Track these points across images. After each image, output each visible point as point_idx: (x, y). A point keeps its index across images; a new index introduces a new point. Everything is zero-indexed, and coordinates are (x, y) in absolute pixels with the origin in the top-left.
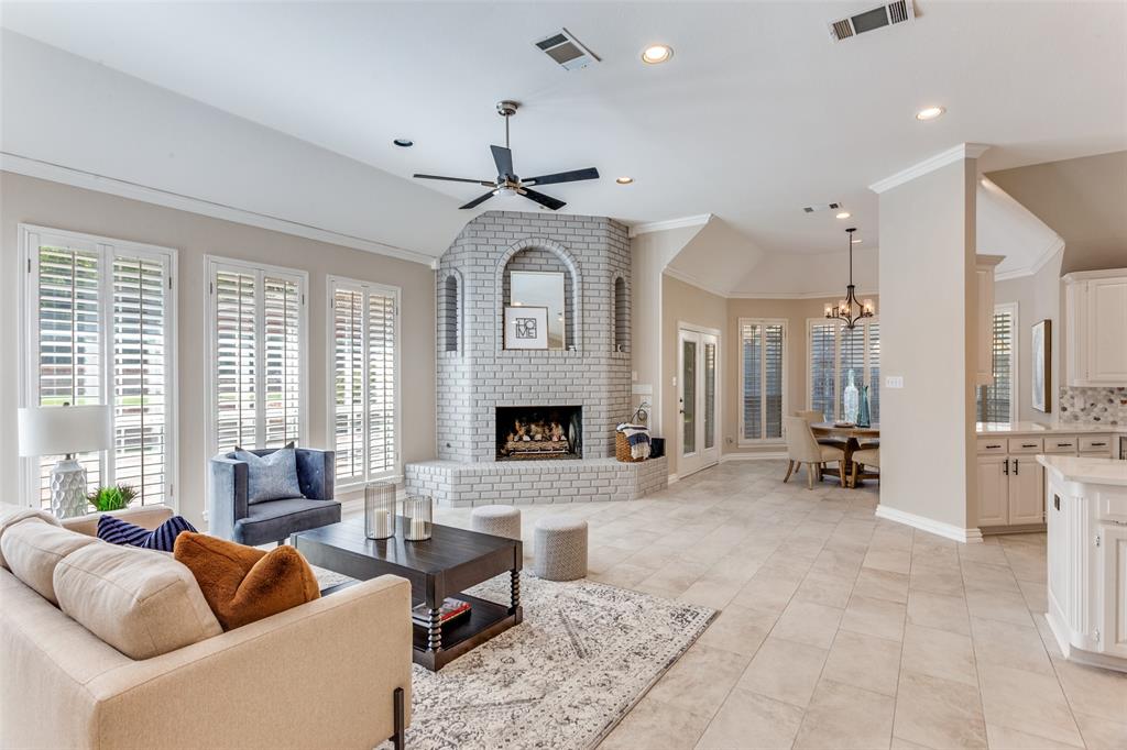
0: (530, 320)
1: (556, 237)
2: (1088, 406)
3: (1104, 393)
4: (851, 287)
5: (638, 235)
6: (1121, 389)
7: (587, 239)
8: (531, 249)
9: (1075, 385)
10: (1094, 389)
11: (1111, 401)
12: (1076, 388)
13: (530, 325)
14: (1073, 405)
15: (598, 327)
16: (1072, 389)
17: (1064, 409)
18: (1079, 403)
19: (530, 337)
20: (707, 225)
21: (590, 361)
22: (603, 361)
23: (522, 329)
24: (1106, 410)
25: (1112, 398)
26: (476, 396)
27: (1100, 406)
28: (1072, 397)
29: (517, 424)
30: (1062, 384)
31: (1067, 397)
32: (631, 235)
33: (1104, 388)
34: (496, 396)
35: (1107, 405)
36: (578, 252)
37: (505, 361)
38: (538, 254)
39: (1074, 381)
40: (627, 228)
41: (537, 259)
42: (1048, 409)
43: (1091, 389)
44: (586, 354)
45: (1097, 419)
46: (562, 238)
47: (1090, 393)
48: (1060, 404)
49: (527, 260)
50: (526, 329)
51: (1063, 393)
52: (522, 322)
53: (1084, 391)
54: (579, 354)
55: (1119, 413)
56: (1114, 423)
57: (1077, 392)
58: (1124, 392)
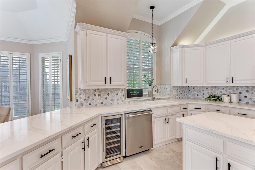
2: (87, 98)
3: (92, 91)
6: (98, 89)
9: (82, 88)
10: (88, 90)
11: (95, 95)
12: (82, 89)
14: (81, 98)
16: (81, 90)
17: (77, 101)
18: (83, 97)
24: (93, 99)
25: (95, 93)
27: (91, 98)
28: (80, 94)
30: (76, 88)
31: (78, 94)
33: (93, 89)
35: (94, 97)
39: (81, 86)
42: (71, 100)
43: (88, 89)
45: (90, 104)
47: (87, 91)
48: (76, 98)
51: (77, 92)
53: (85, 90)
55: (98, 101)
56: (96, 105)
57: (82, 91)
58: (99, 90)
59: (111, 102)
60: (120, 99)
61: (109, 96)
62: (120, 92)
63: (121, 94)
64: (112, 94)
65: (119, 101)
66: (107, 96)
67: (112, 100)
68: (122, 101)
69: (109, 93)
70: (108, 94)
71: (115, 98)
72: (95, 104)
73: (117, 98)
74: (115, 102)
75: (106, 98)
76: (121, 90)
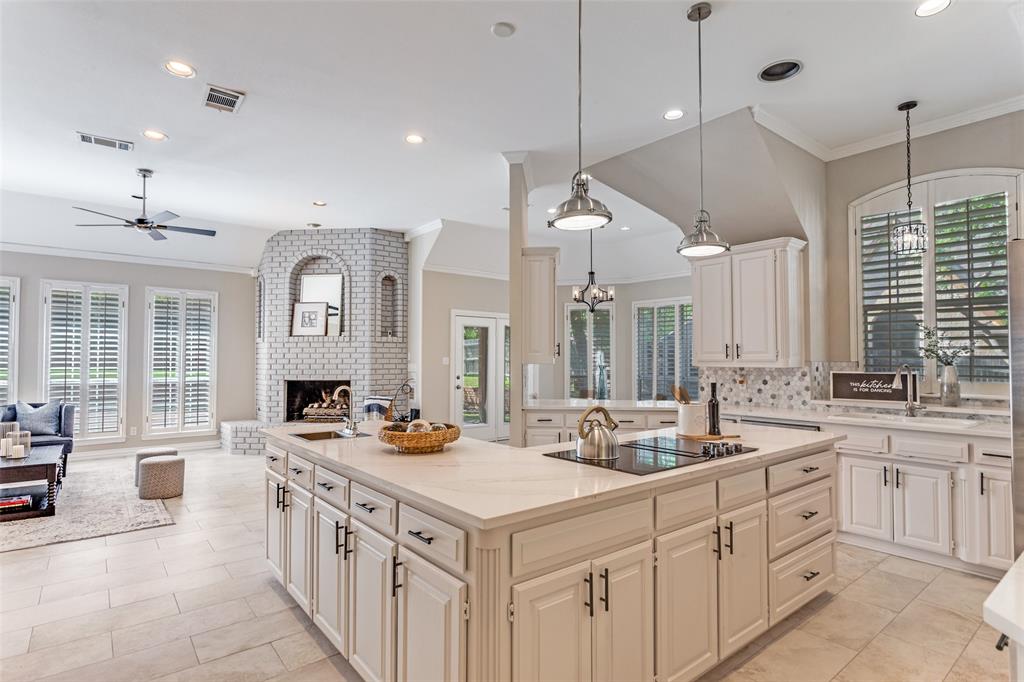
0: (314, 312)
1: (331, 247)
3: (730, 373)
4: (592, 273)
5: (412, 239)
6: (742, 369)
7: (355, 247)
8: (319, 258)
11: (735, 381)
12: (711, 367)
13: (313, 317)
14: (707, 384)
15: (363, 317)
16: (708, 368)
19: (312, 326)
20: (442, 229)
21: (357, 344)
22: (367, 344)
23: (307, 320)
25: (736, 378)
26: (270, 372)
27: (727, 386)
28: (708, 378)
29: (323, 394)
31: (704, 376)
32: (407, 239)
33: (730, 368)
34: (285, 372)
35: (732, 385)
36: (347, 258)
37: (291, 345)
38: (325, 261)
40: (403, 234)
41: (324, 265)
43: (721, 368)
44: (353, 339)
45: (725, 400)
46: (336, 247)
47: (720, 372)
48: (700, 383)
49: (316, 266)
50: (309, 321)
51: (702, 373)
52: (307, 315)
53: (716, 370)
54: (347, 339)
55: (742, 394)
56: (737, 403)
57: (712, 372)
58: (744, 372)
59: (771, 401)
60: (796, 397)
61: (767, 386)
62: (796, 378)
63: (798, 383)
64: (775, 382)
65: (792, 402)
66: (762, 387)
67: (773, 397)
68: (804, 403)
69: (768, 378)
70: (765, 382)
71: (781, 392)
72: (735, 399)
73: (788, 393)
74: (782, 402)
75: (760, 391)
76: (799, 374)
